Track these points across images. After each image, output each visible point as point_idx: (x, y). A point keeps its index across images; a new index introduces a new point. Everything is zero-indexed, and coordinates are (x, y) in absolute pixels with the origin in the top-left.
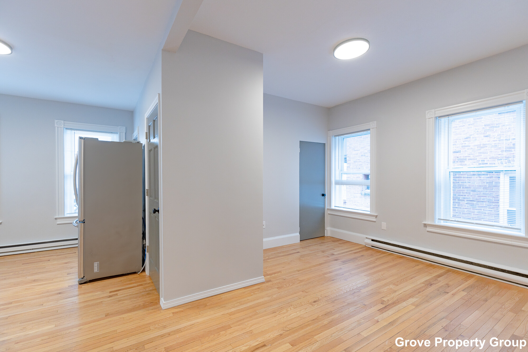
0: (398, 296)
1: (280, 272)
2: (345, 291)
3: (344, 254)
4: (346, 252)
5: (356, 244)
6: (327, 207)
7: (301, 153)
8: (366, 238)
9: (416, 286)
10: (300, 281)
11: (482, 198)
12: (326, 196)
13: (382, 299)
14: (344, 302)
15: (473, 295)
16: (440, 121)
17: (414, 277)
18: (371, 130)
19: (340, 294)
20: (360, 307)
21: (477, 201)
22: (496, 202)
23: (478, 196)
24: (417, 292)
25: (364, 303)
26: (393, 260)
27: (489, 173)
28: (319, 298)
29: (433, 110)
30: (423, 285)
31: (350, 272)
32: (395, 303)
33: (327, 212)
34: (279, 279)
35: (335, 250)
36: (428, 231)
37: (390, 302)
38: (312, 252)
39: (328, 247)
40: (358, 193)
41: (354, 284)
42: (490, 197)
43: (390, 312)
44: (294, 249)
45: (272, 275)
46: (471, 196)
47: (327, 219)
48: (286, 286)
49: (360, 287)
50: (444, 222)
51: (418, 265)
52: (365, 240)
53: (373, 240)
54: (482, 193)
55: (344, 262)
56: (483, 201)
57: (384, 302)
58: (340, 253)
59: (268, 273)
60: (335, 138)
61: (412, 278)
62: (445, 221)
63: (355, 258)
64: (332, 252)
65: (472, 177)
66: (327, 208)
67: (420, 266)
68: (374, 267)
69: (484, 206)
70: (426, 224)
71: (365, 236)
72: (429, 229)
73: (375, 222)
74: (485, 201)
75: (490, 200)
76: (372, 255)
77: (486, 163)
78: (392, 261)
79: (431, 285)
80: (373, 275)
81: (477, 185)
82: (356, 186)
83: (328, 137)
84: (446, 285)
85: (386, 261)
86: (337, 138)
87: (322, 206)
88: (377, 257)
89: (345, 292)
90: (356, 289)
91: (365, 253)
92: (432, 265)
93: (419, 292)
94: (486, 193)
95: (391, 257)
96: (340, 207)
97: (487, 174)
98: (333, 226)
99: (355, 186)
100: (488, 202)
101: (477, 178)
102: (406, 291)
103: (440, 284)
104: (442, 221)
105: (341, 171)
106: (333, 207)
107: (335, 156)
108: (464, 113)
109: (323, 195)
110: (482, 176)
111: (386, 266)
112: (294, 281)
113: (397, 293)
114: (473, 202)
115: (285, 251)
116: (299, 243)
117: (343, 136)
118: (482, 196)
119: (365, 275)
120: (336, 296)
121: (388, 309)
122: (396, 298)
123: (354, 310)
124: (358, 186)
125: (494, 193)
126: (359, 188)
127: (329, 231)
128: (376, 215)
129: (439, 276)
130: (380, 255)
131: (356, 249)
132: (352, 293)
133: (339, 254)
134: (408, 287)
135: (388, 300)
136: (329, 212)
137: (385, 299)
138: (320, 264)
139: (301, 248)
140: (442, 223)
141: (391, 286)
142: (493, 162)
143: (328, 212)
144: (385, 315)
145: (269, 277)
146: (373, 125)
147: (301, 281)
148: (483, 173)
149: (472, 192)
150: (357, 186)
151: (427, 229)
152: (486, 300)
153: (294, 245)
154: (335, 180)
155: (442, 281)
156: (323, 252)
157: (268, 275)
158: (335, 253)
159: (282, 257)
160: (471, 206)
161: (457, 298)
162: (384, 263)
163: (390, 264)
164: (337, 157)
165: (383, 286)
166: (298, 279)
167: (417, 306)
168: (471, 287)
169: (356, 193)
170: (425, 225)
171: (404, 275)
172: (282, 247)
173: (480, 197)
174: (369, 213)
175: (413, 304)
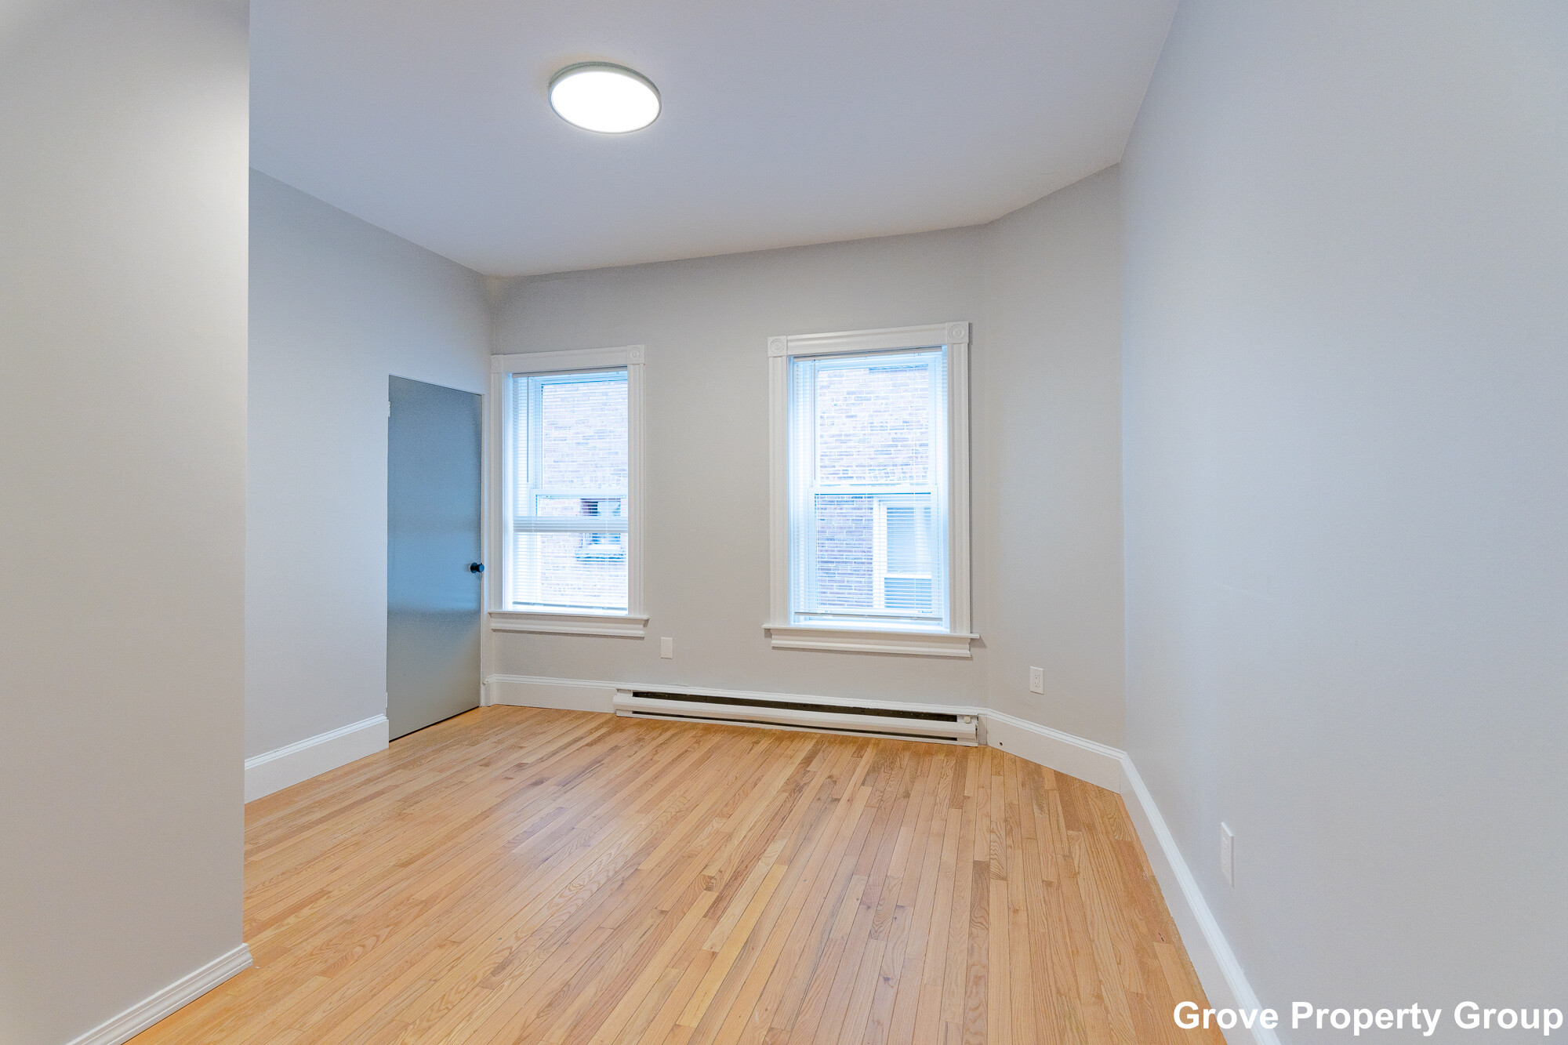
0: (740, 850)
1: (323, 893)
2: (595, 888)
3: (557, 758)
4: (563, 748)
5: (585, 714)
6: (487, 608)
7: (392, 420)
8: (618, 690)
9: (770, 803)
10: (421, 906)
11: (845, 554)
12: (486, 572)
13: (703, 873)
14: (599, 927)
15: (882, 790)
16: (796, 369)
17: (759, 779)
18: (631, 367)
19: (580, 902)
20: (654, 927)
21: (836, 562)
22: (865, 564)
23: (839, 551)
24: (778, 818)
25: (659, 908)
26: (698, 742)
27: (856, 498)
28: (511, 948)
29: (783, 338)
30: (785, 795)
31: (594, 815)
32: (738, 876)
33: (487, 624)
34: (324, 928)
35: (523, 751)
36: (774, 648)
37: (727, 876)
38: (444, 775)
39: (499, 742)
40: (566, 557)
41: (613, 851)
42: (858, 551)
43: (735, 909)
44: (370, 781)
45: (285, 922)
46: (827, 551)
47: (490, 646)
48: (364, 946)
49: (635, 855)
50: (805, 619)
51: (757, 743)
52: (615, 696)
53: (636, 694)
54: (845, 542)
55: (566, 784)
56: (846, 562)
57: (713, 881)
58: (545, 753)
59: (264, 916)
60: (515, 382)
61: (756, 785)
62: (808, 617)
63: (598, 762)
64: (515, 757)
65: (828, 506)
66: (490, 611)
67: (764, 744)
68: (657, 777)
69: (849, 572)
70: (769, 630)
71: (613, 685)
72: (776, 641)
73: (642, 638)
74: (849, 562)
75: (858, 559)
76: (639, 740)
77: (851, 475)
78: (696, 745)
79: (800, 790)
80: (661, 804)
81: (836, 525)
82: (560, 533)
83: (492, 375)
84: (829, 779)
85: (682, 751)
86: (523, 381)
87: (470, 605)
88: (655, 743)
89: (595, 890)
90: (623, 867)
91: (617, 738)
92: (789, 735)
93: (783, 820)
94: (851, 542)
95: (690, 736)
96: (534, 604)
97: (853, 501)
98: (508, 667)
99: (558, 533)
100: (855, 562)
101: (835, 509)
102: (754, 826)
103: (819, 780)
104: (802, 617)
105: (536, 487)
106: (509, 607)
107: (516, 440)
108: (839, 355)
109: (476, 568)
110: (845, 506)
111: (685, 764)
112: (393, 913)
113: (736, 841)
114: (830, 565)
115: (333, 797)
116: (387, 753)
117: (540, 379)
118: (845, 551)
119: (638, 811)
120: (568, 915)
121: (728, 899)
122: (738, 855)
123: (640, 943)
124: (568, 533)
125: (864, 542)
126: (570, 541)
127: (494, 687)
128: (645, 617)
129: (808, 760)
130: (660, 735)
131: (591, 732)
132: (617, 885)
133: (542, 760)
134: (755, 811)
135: (721, 872)
136: (496, 624)
137: (711, 871)
138: (486, 814)
139: (399, 767)
140: (804, 623)
141: (717, 824)
142: (862, 475)
143: (492, 624)
144: (727, 921)
145: (269, 934)
146: (636, 354)
147: (427, 904)
148: (845, 499)
149: (827, 542)
150: (565, 534)
151: (773, 642)
152: (907, 795)
153: (366, 765)
154: (514, 517)
155: (819, 770)
156: (487, 765)
157: (265, 926)
158: (529, 760)
159: (321, 827)
160: (825, 575)
161: (860, 804)
162: (679, 757)
163: (695, 756)
164: (522, 444)
165: (696, 829)
166: (411, 901)
167: (791, 862)
168: (874, 769)
169: (561, 555)
170: (769, 633)
171: (736, 778)
172: (313, 783)
173: (841, 553)
174: (624, 614)
175: (779, 861)
